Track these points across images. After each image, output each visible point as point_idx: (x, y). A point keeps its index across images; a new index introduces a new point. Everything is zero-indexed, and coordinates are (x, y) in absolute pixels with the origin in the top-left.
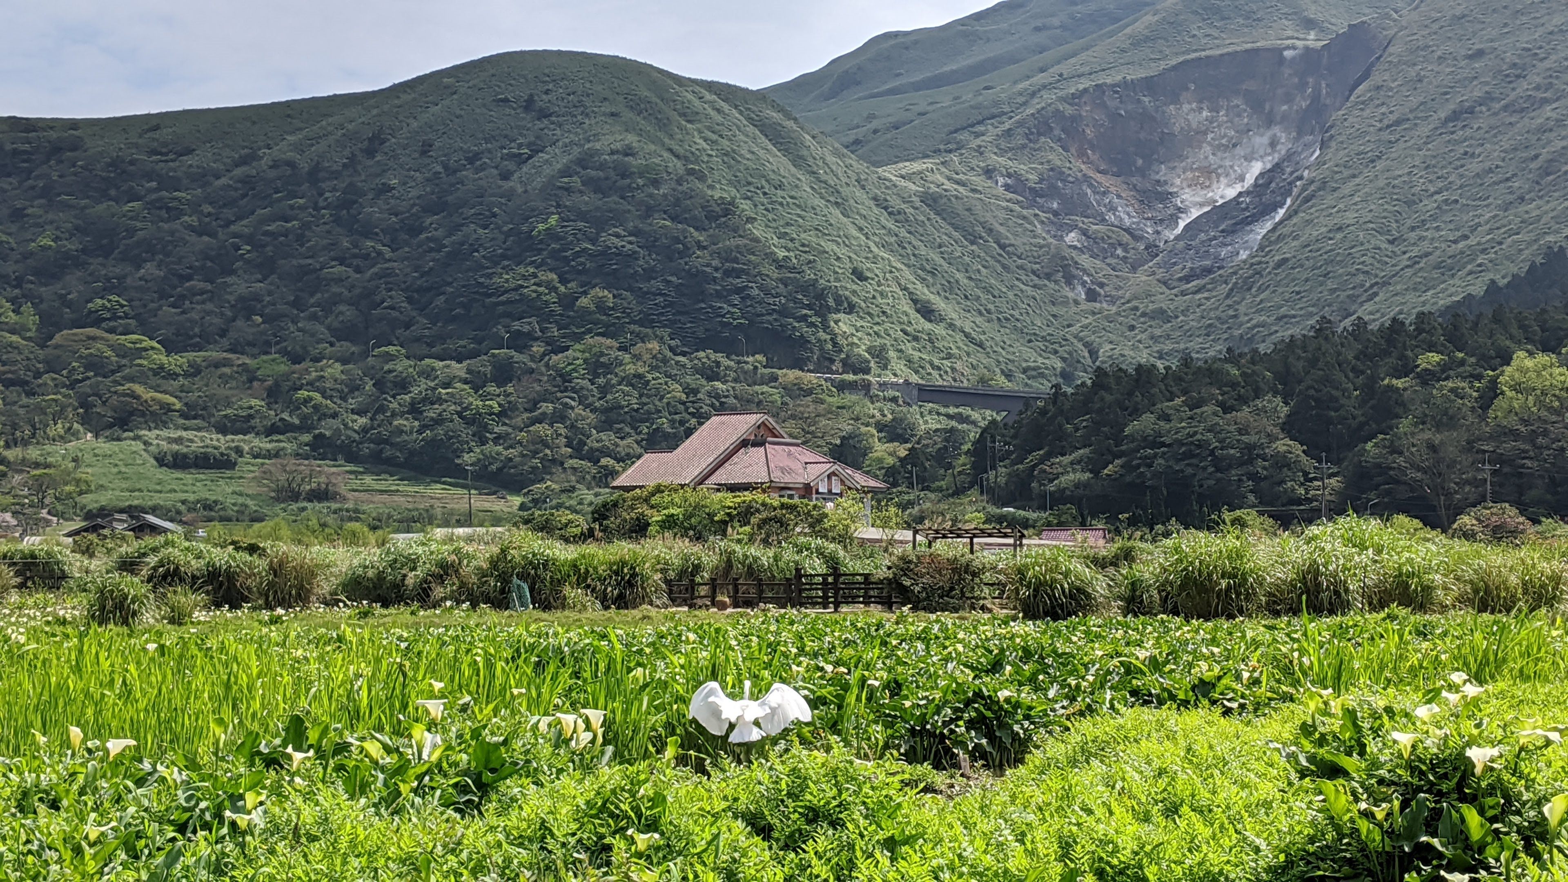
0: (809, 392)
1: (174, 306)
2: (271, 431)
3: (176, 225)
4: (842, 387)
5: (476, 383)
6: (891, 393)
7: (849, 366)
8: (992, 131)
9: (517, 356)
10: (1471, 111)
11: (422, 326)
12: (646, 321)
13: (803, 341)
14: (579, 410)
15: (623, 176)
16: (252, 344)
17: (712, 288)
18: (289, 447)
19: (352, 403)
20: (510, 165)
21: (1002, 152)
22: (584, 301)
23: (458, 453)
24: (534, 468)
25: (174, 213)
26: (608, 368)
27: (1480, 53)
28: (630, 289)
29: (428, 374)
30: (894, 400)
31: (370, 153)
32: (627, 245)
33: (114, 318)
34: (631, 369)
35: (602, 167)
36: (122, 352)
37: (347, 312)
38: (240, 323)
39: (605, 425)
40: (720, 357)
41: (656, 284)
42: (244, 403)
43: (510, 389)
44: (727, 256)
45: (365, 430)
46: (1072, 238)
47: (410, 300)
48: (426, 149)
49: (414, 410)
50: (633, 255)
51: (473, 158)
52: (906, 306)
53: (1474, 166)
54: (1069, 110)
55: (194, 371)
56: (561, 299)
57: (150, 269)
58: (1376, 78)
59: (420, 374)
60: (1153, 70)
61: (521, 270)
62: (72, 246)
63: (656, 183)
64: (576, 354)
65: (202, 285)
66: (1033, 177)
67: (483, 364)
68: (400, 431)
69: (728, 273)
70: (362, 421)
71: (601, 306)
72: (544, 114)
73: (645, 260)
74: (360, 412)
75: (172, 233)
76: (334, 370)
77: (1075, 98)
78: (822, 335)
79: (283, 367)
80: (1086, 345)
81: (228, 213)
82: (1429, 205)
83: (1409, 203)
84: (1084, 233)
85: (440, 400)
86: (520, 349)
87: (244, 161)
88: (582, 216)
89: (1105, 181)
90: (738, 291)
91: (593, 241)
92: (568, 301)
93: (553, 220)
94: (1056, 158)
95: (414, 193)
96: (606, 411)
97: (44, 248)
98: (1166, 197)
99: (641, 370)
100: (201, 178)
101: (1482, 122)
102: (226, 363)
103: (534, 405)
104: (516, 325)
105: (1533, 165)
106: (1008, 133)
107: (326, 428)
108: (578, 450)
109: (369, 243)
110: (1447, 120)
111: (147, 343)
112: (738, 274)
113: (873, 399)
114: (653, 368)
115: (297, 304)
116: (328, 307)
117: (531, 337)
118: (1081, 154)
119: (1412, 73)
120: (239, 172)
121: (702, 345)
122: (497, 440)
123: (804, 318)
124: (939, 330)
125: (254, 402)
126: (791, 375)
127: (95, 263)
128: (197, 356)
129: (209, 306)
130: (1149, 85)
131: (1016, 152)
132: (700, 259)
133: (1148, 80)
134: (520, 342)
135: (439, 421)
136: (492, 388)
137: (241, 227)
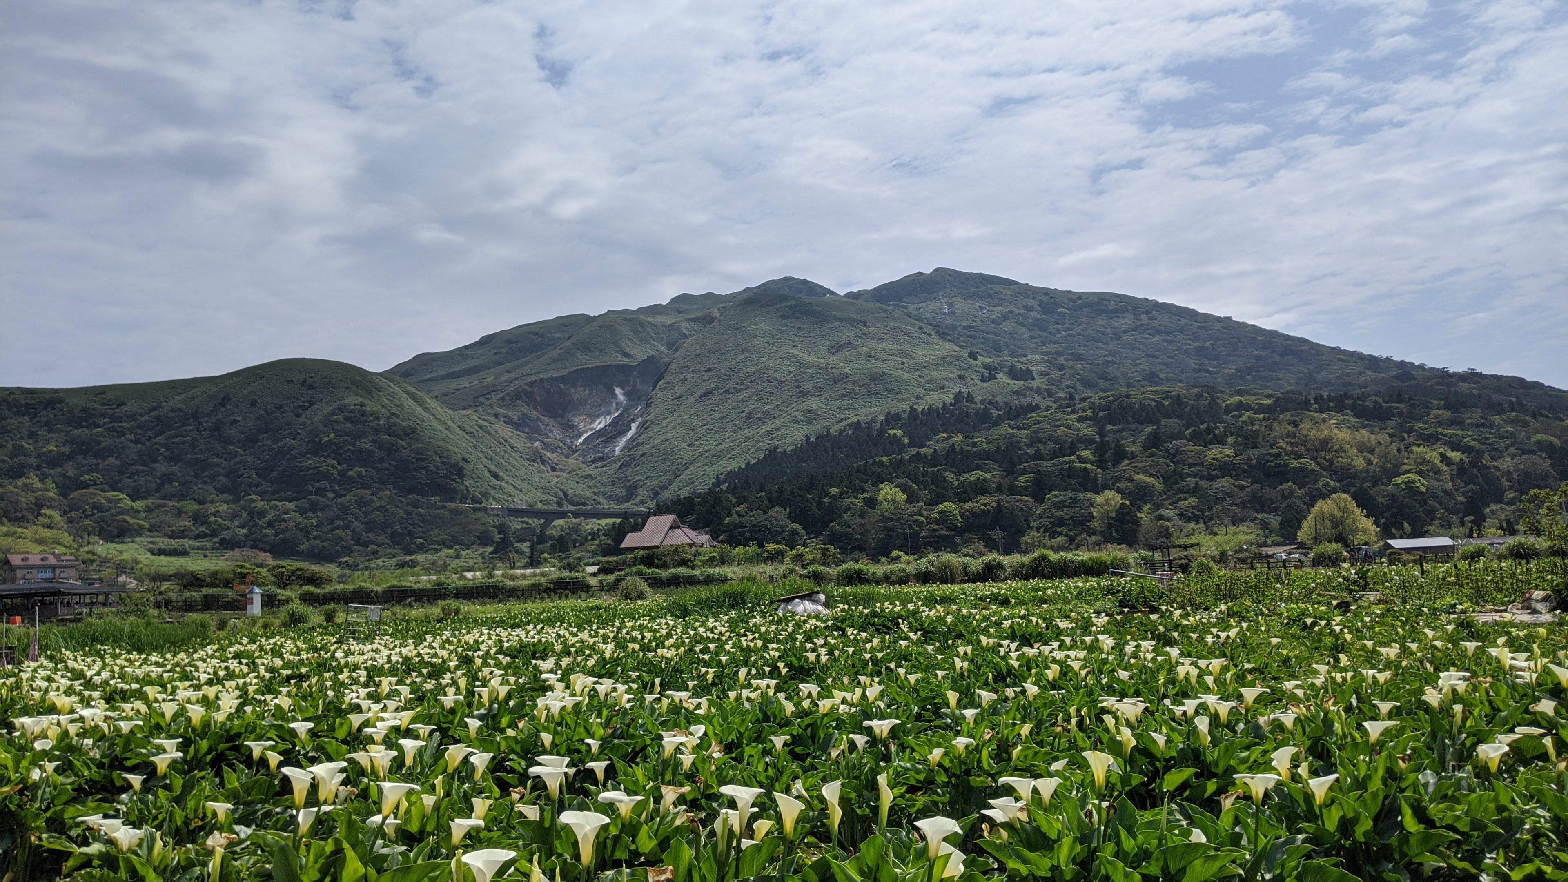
0: (461, 513)
1: (130, 478)
2: (197, 537)
3: (123, 439)
4: (475, 510)
5: (302, 511)
6: (496, 512)
7: (474, 501)
8: (494, 398)
9: (321, 499)
10: (711, 392)
11: (266, 486)
12: (382, 483)
13: (454, 490)
14: (356, 523)
15: (363, 415)
16: (175, 496)
17: (412, 466)
18: (209, 545)
19: (237, 523)
20: (300, 411)
21: (500, 407)
22: (350, 473)
23: (298, 545)
24: (337, 551)
25: (123, 434)
26: (366, 504)
27: (709, 370)
28: (372, 467)
29: (275, 508)
30: (498, 515)
31: (223, 405)
32: (369, 446)
33: (95, 484)
34: (378, 504)
35: (352, 411)
36: (109, 501)
37: (224, 480)
38: (166, 486)
39: (369, 530)
40: (419, 497)
41: (385, 465)
42: (181, 524)
43: (319, 514)
44: (418, 452)
45: (245, 535)
46: (537, 444)
47: (257, 474)
48: (253, 403)
49: (270, 524)
50: (373, 452)
51: (279, 408)
52: (487, 474)
53: (717, 415)
54: (529, 389)
55: (149, 510)
56: (339, 472)
57: (112, 460)
58: (667, 378)
59: (271, 508)
60: (564, 373)
61: (317, 459)
62: (67, 450)
63: (378, 419)
64: (349, 498)
65: (142, 468)
66: (516, 418)
67: (303, 503)
68: (266, 535)
69: (418, 460)
70: (245, 531)
71: (359, 475)
72: (311, 387)
73: (378, 454)
74: (242, 527)
75: (122, 443)
76: (223, 508)
77: (531, 384)
78: (462, 487)
79: (196, 507)
80: (561, 490)
81: (150, 433)
82: (702, 430)
83: (693, 430)
84: (542, 442)
85: (284, 520)
86: (322, 495)
87: (154, 409)
88: (346, 434)
89: (546, 420)
90: (424, 468)
91: (354, 445)
92: (343, 474)
93: (332, 436)
94: (525, 410)
95: (250, 424)
96: (368, 523)
97: (50, 451)
98: (572, 427)
99: (383, 504)
100: (133, 417)
101: (717, 397)
102: (165, 505)
103: (331, 521)
104: (317, 485)
105: (743, 415)
106: (503, 399)
107: (225, 534)
108: (358, 542)
109: (232, 447)
110: (701, 397)
111: (122, 496)
112: (423, 460)
113: (489, 515)
114: (388, 504)
115: (196, 476)
116: (213, 477)
117: (325, 490)
118: (535, 408)
119: (682, 377)
120: (153, 414)
121: (409, 492)
122: (315, 538)
123: (454, 480)
124: (503, 484)
125: (187, 523)
126: (452, 505)
127: (80, 458)
128: (150, 501)
129: (148, 478)
130: (562, 379)
131: (506, 406)
132: (405, 453)
133: (562, 377)
134: (320, 492)
135: (285, 531)
136: (310, 514)
137: (160, 439)
